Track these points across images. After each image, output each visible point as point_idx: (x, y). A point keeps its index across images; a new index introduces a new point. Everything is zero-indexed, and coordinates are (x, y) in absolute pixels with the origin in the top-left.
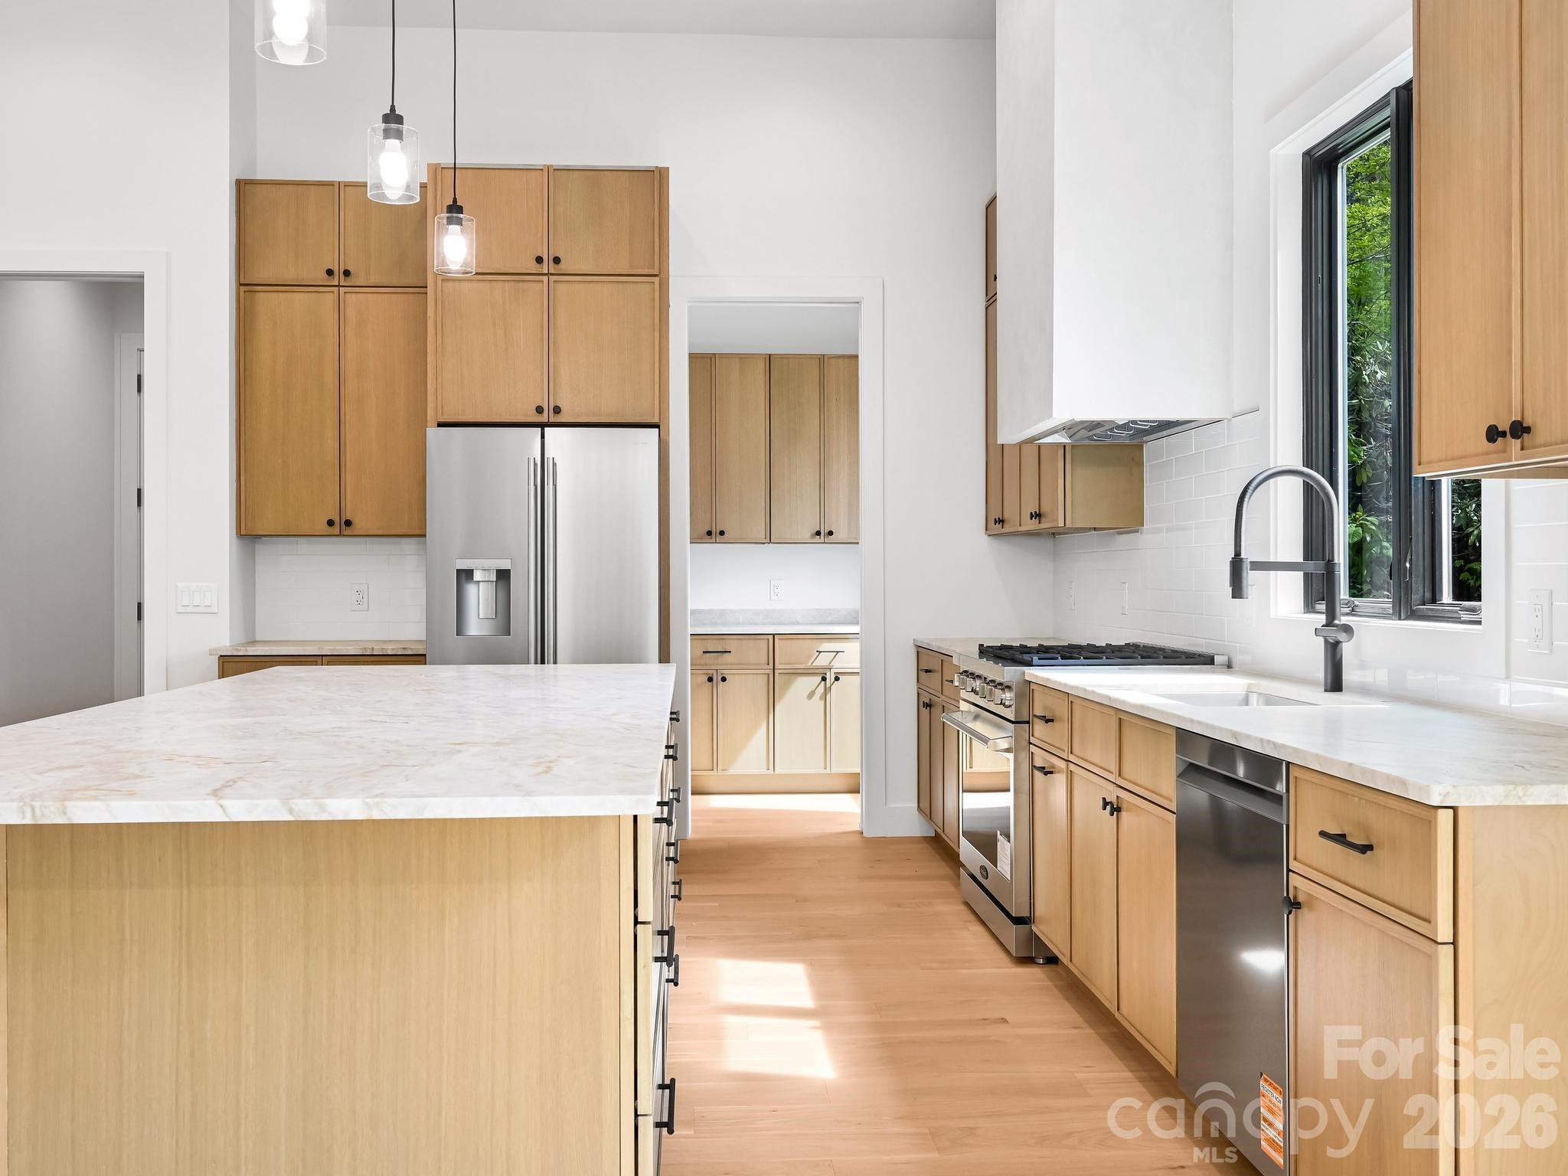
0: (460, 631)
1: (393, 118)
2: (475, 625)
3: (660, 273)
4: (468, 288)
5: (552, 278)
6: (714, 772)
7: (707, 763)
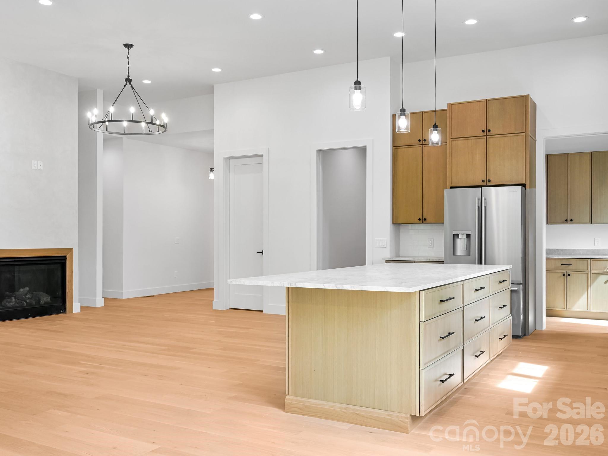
0: (454, 254)
2: (460, 252)
3: (526, 131)
4: (460, 142)
5: (488, 137)
6: (565, 309)
7: (563, 306)
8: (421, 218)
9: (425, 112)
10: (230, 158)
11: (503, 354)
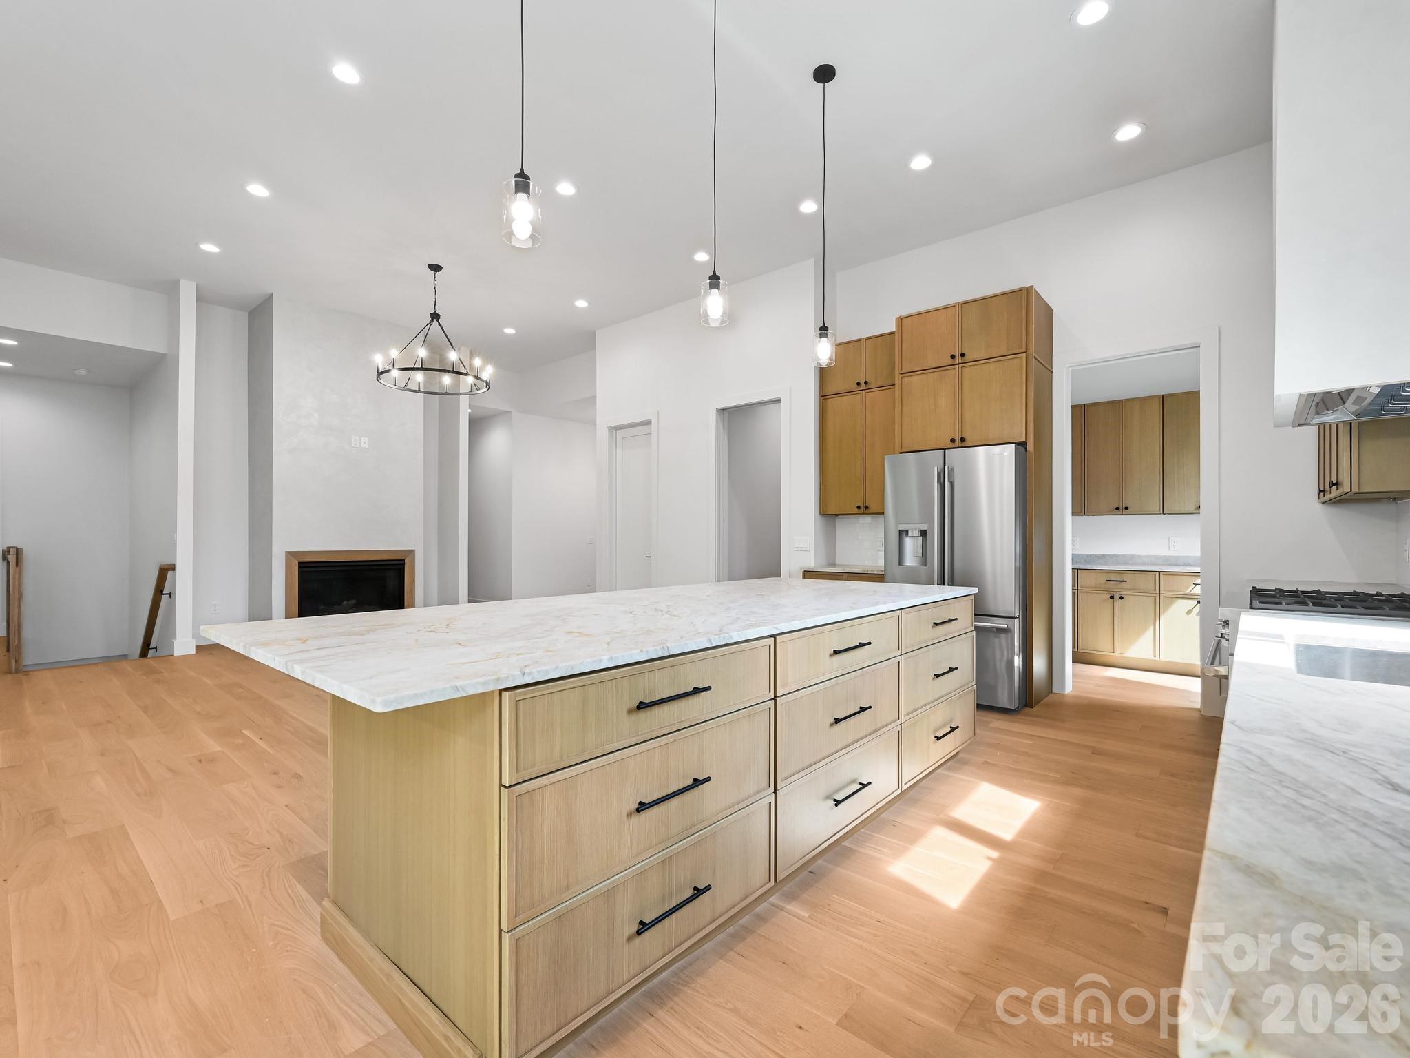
0: (901, 562)
1: (714, 277)
2: (910, 560)
3: (1026, 350)
4: (915, 379)
5: (960, 365)
6: (1115, 654)
7: (1109, 648)
8: (861, 506)
9: (867, 339)
10: (617, 428)
11: (960, 755)
